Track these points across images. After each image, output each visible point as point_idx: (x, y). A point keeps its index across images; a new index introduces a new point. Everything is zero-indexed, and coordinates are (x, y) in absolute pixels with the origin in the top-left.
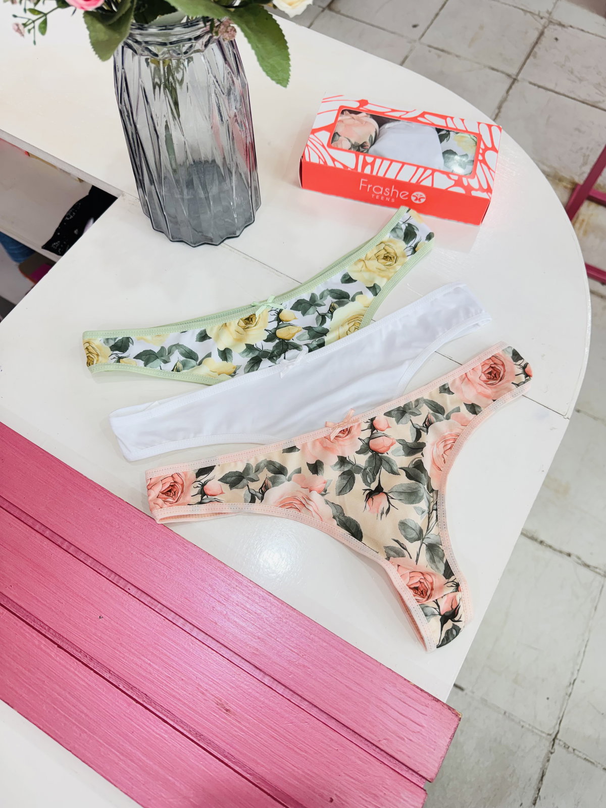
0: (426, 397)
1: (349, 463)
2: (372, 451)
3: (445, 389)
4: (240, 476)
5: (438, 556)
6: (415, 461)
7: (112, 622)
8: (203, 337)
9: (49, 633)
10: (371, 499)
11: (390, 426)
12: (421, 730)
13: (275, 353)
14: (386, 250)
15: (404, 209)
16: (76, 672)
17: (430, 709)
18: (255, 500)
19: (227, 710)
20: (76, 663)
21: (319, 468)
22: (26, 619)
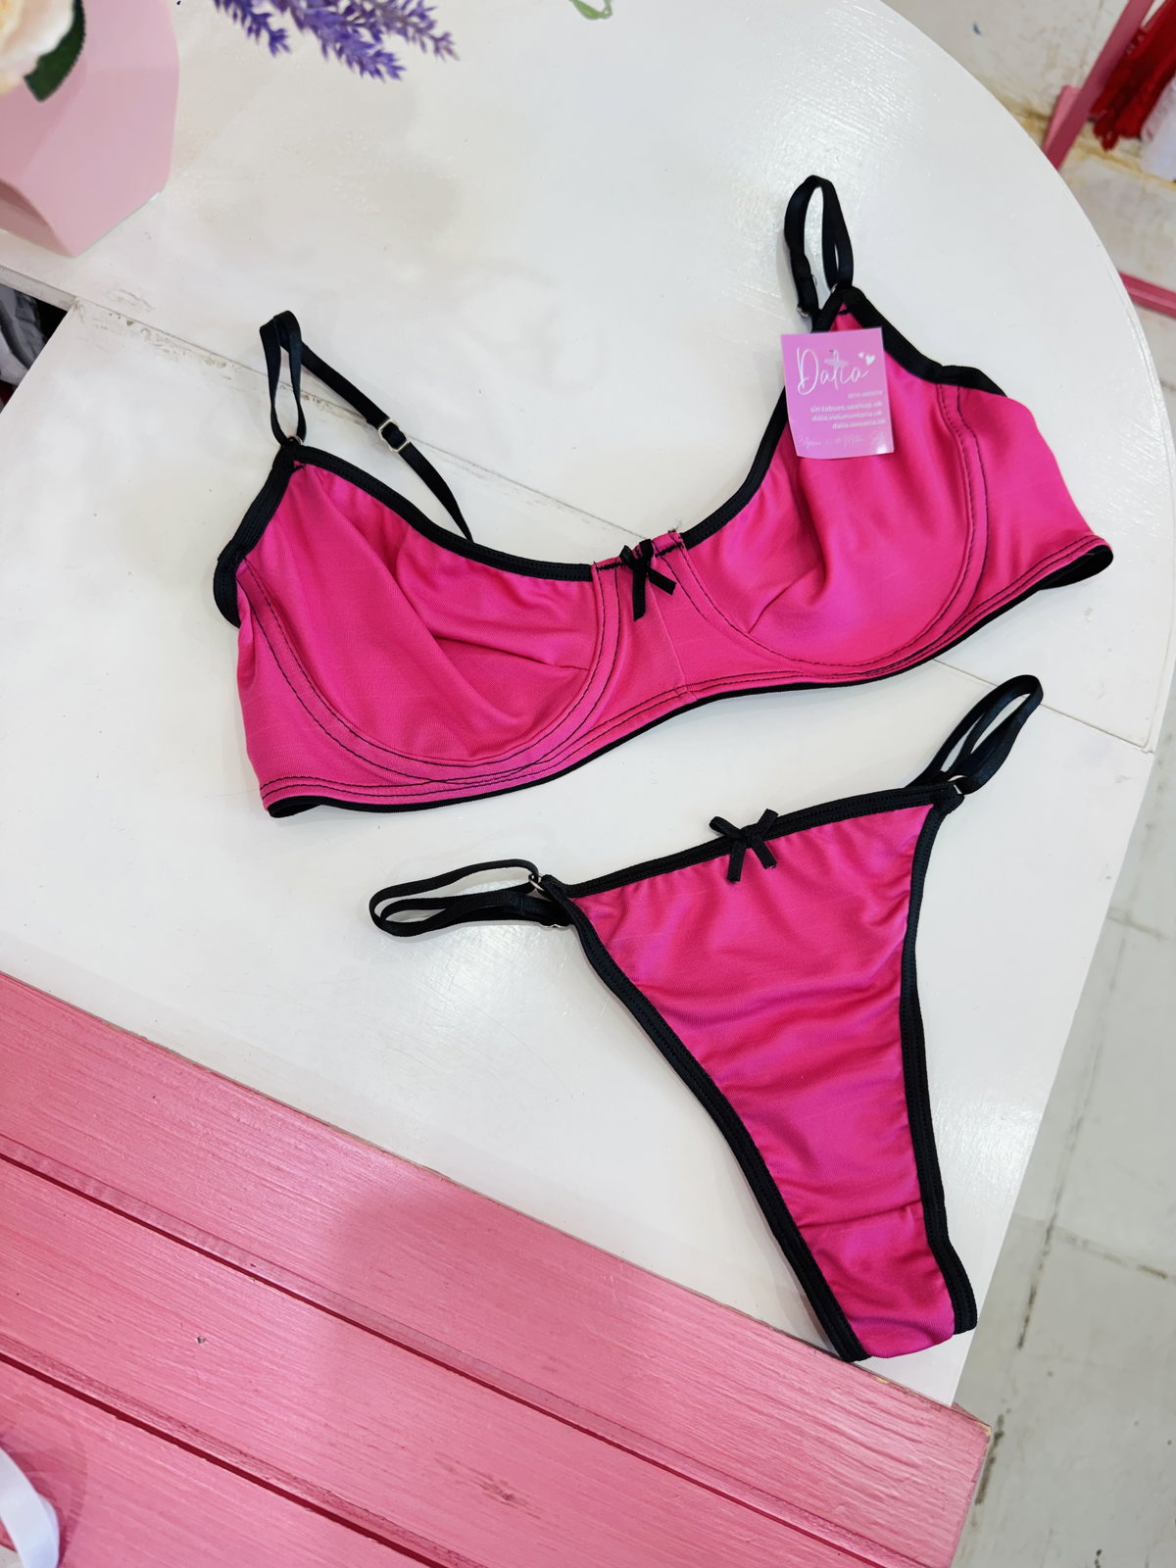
7: (229, 1347)
9: (93, 1389)
12: (913, 1475)
16: (168, 1466)
17: (928, 1428)
19: (508, 1497)
20: (165, 1446)
22: (36, 1365)
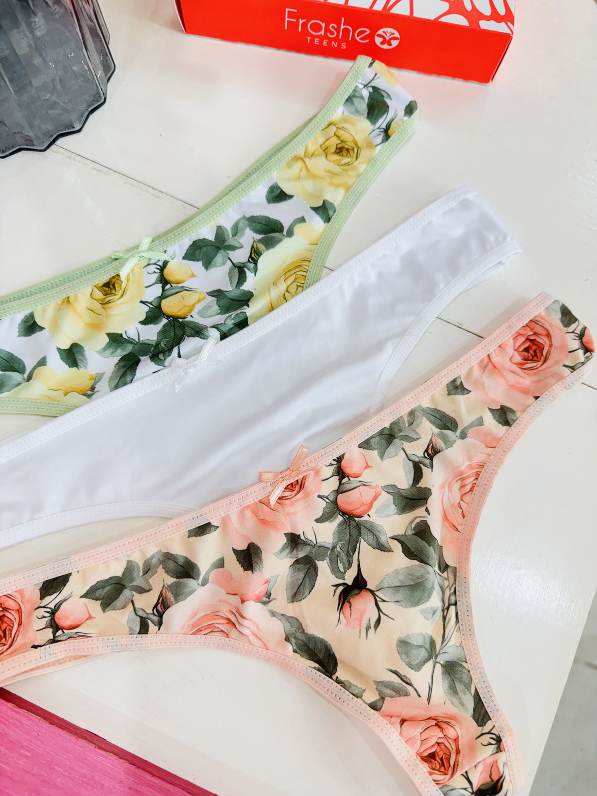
0: (426, 403)
1: (305, 543)
2: (344, 513)
3: (456, 388)
4: (117, 584)
5: (461, 681)
6: (415, 522)
8: (31, 327)
10: (347, 605)
11: (370, 464)
13: (162, 345)
14: (338, 137)
15: (363, 60)
18: (148, 626)
21: (255, 559)
